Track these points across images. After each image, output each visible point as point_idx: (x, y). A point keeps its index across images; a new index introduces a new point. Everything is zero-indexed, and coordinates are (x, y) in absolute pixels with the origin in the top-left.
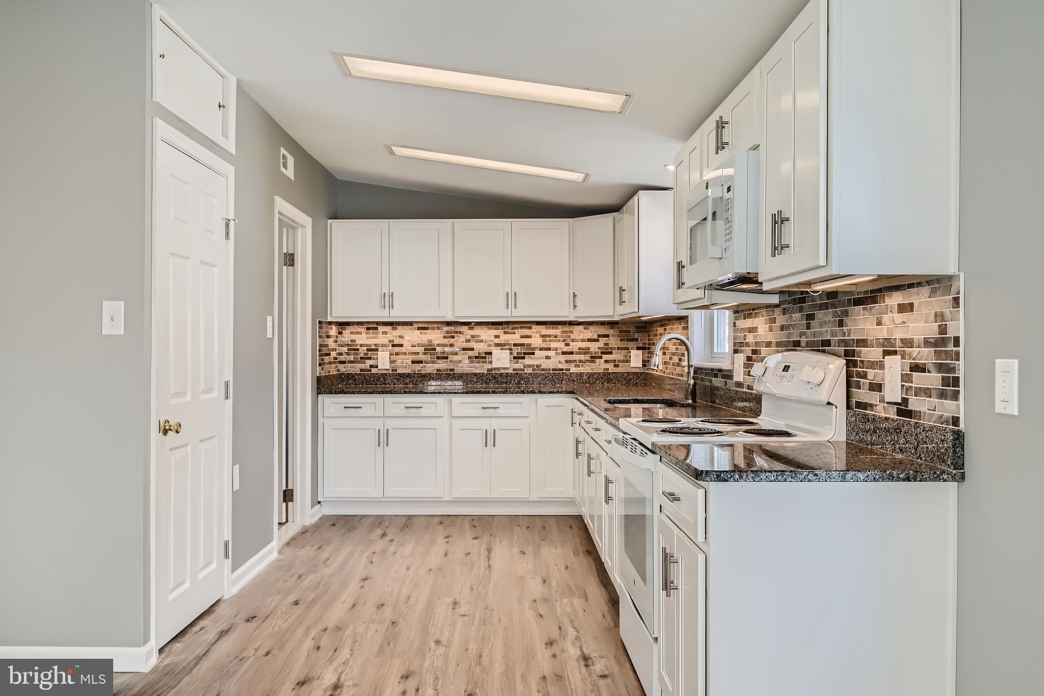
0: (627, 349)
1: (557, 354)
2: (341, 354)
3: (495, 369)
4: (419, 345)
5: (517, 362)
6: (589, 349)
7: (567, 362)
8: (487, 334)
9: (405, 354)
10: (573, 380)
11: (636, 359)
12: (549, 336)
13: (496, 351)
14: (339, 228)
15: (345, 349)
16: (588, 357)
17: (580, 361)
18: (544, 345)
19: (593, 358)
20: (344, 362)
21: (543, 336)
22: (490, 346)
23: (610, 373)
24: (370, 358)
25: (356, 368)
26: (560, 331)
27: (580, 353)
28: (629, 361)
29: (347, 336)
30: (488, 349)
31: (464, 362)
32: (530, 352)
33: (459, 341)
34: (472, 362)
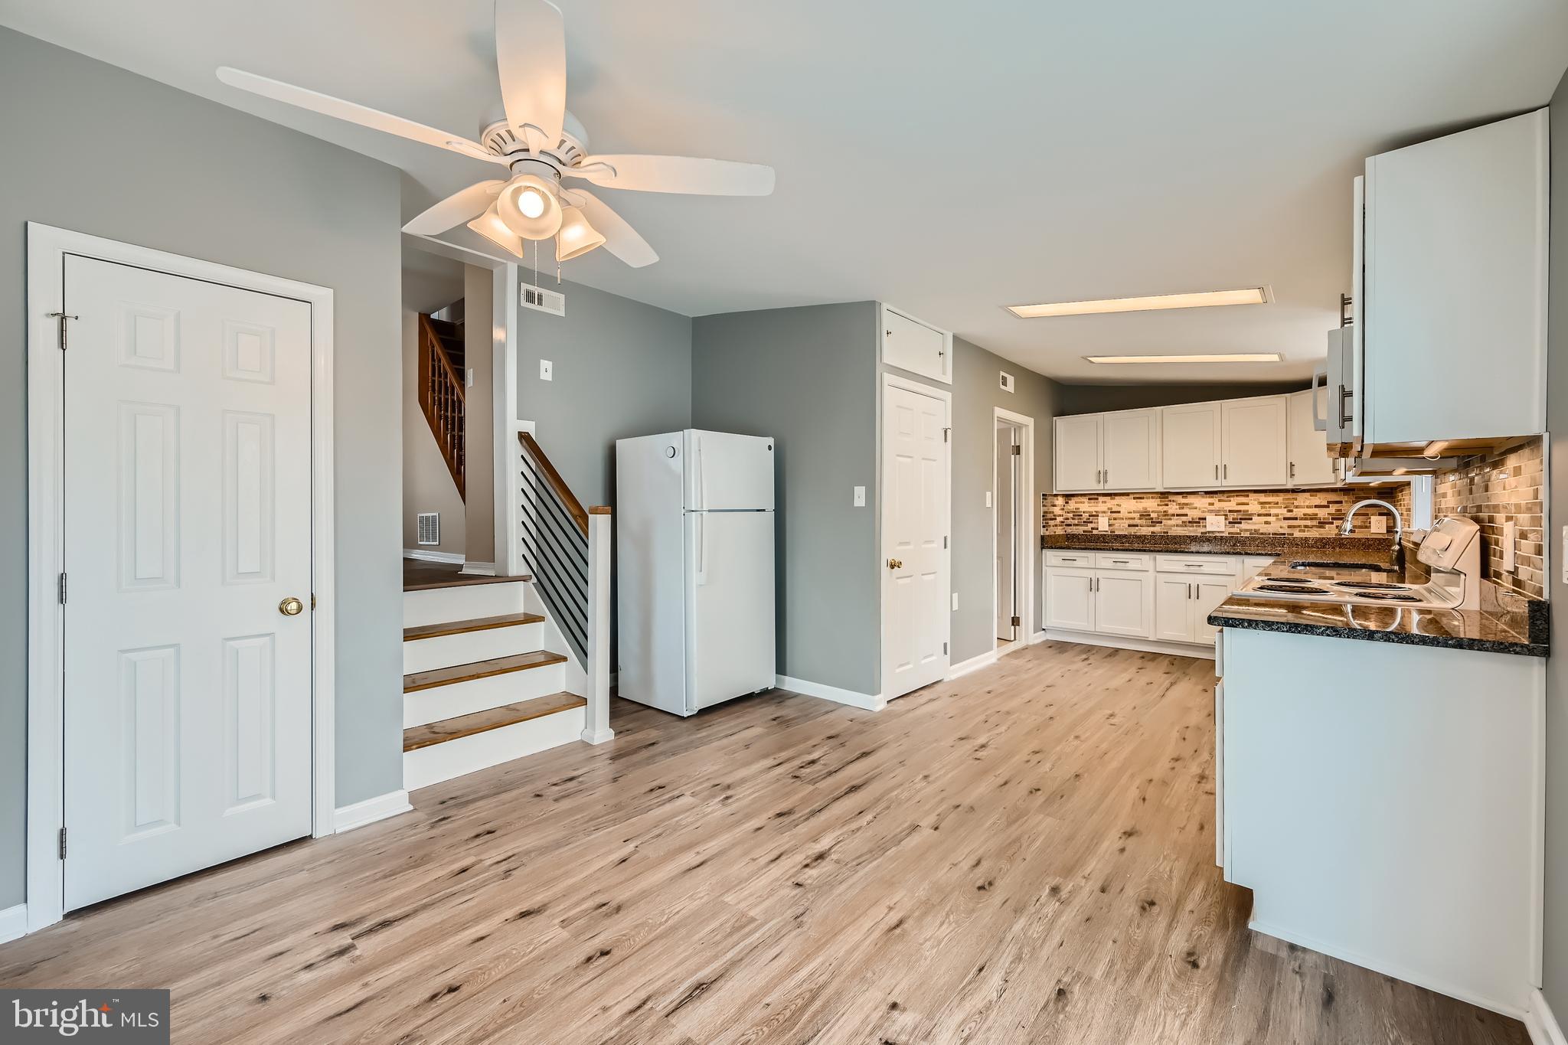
0: (1367, 515)
1: (1277, 519)
2: (1068, 519)
3: (1209, 532)
4: (1135, 512)
5: (1234, 527)
6: (1317, 515)
7: (1289, 527)
8: (1201, 502)
9: (1123, 519)
10: (1297, 544)
11: (1378, 526)
12: (1269, 503)
13: (1210, 517)
14: (1062, 423)
15: (1071, 515)
16: (1315, 523)
17: (1306, 526)
18: (1263, 511)
19: (1322, 524)
20: (1070, 525)
21: (1262, 503)
22: (1203, 512)
23: (1343, 539)
24: (1092, 522)
25: (1080, 530)
26: (1281, 498)
27: (1306, 519)
28: (1368, 527)
29: (1073, 504)
30: (1202, 515)
31: (1177, 526)
32: (1248, 518)
33: (1173, 508)
34: (1186, 526)
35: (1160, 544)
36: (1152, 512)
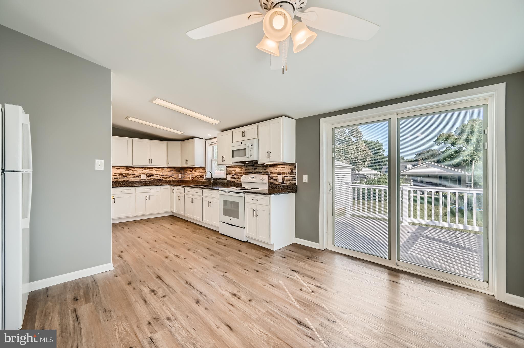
0: (178, 174)
1: (160, 175)
3: (142, 180)
4: (117, 173)
5: (149, 178)
6: (168, 174)
7: (162, 177)
8: (140, 170)
10: (165, 182)
11: (180, 176)
12: (158, 171)
13: (142, 175)
16: (168, 176)
17: (166, 177)
18: (156, 173)
19: (169, 176)
21: (156, 171)
22: (140, 173)
23: (174, 180)
26: (160, 170)
27: (166, 175)
28: (178, 177)
30: (140, 174)
31: (132, 178)
32: (152, 175)
33: (130, 172)
34: (135, 178)
35: (127, 184)
36: (124, 173)
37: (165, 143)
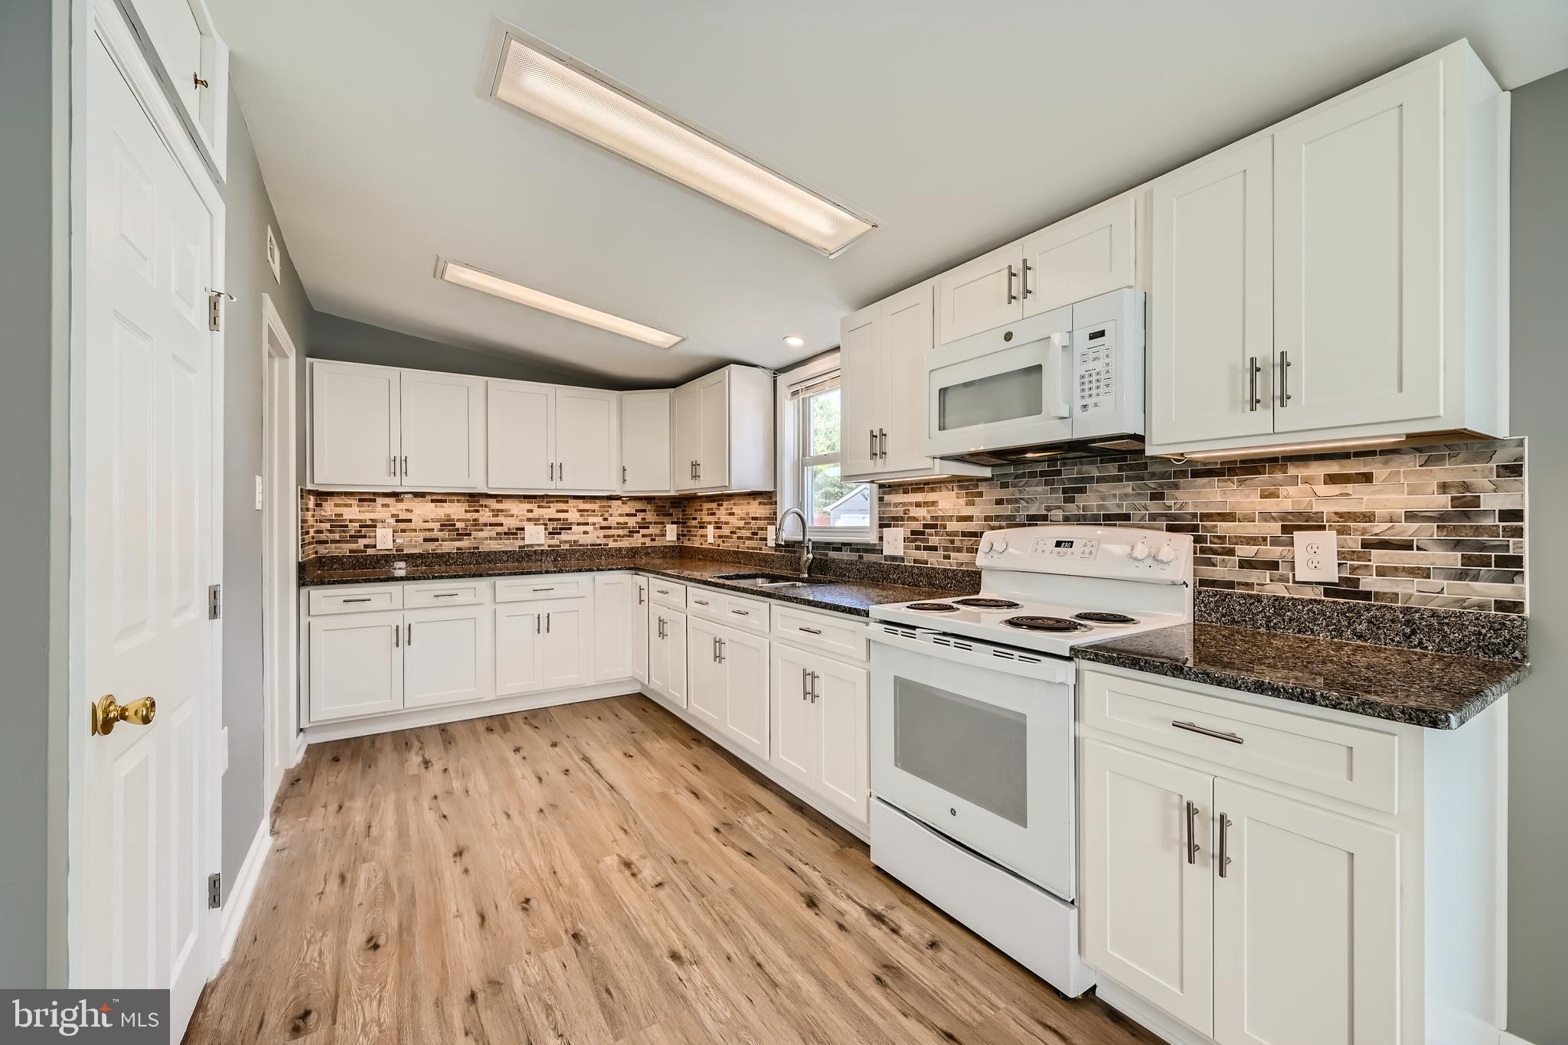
0: (663, 523)
1: (595, 529)
2: (321, 532)
3: (528, 546)
4: (433, 521)
5: (553, 538)
6: (627, 523)
7: (605, 537)
8: (519, 509)
9: (415, 530)
10: (612, 555)
11: (671, 532)
12: (587, 511)
13: (529, 528)
14: (323, 369)
15: (327, 526)
16: (626, 532)
17: (619, 536)
18: (582, 520)
19: (632, 533)
20: (326, 542)
21: (580, 511)
22: (521, 520)
23: (647, 547)
24: (365, 537)
25: (345, 549)
26: (598, 505)
27: (618, 528)
28: (664, 535)
29: (329, 509)
30: (519, 525)
31: (491, 538)
32: (567, 527)
33: (485, 516)
34: (501, 539)
35: (470, 564)
36: (458, 520)
37: (613, 396)
